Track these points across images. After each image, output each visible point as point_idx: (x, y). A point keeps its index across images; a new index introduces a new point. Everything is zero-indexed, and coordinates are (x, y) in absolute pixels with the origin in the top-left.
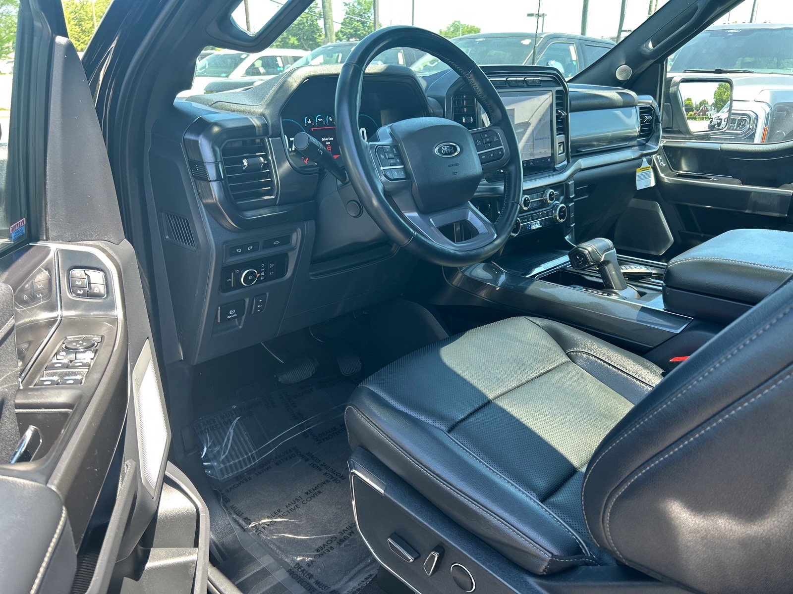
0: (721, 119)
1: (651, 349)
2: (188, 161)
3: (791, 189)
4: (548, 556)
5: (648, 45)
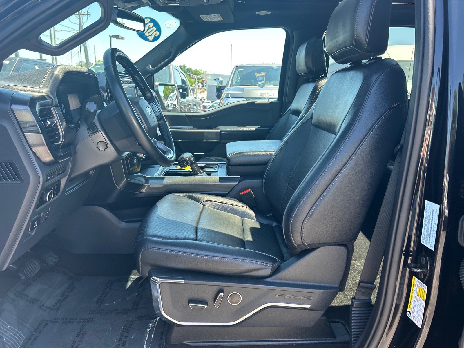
0: (168, 104)
1: (228, 194)
2: (18, 122)
3: (218, 129)
4: (271, 266)
5: (149, 67)
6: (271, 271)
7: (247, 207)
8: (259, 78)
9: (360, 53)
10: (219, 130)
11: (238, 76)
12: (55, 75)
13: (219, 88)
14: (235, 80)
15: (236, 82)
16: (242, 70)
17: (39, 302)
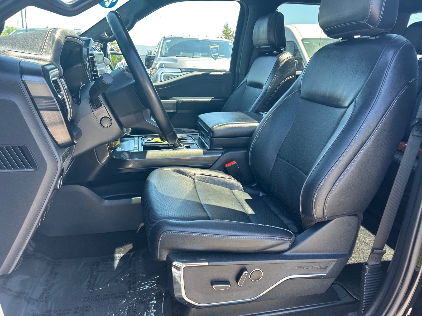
1: (211, 166)
2: (32, 98)
3: (175, 99)
4: (289, 240)
5: (105, 35)
6: (290, 244)
7: (233, 178)
8: (213, 49)
9: (371, 28)
10: (176, 101)
11: (166, 46)
12: (56, 39)
13: (149, 58)
14: (164, 51)
15: (165, 53)
16: (170, 41)
17: (25, 295)
